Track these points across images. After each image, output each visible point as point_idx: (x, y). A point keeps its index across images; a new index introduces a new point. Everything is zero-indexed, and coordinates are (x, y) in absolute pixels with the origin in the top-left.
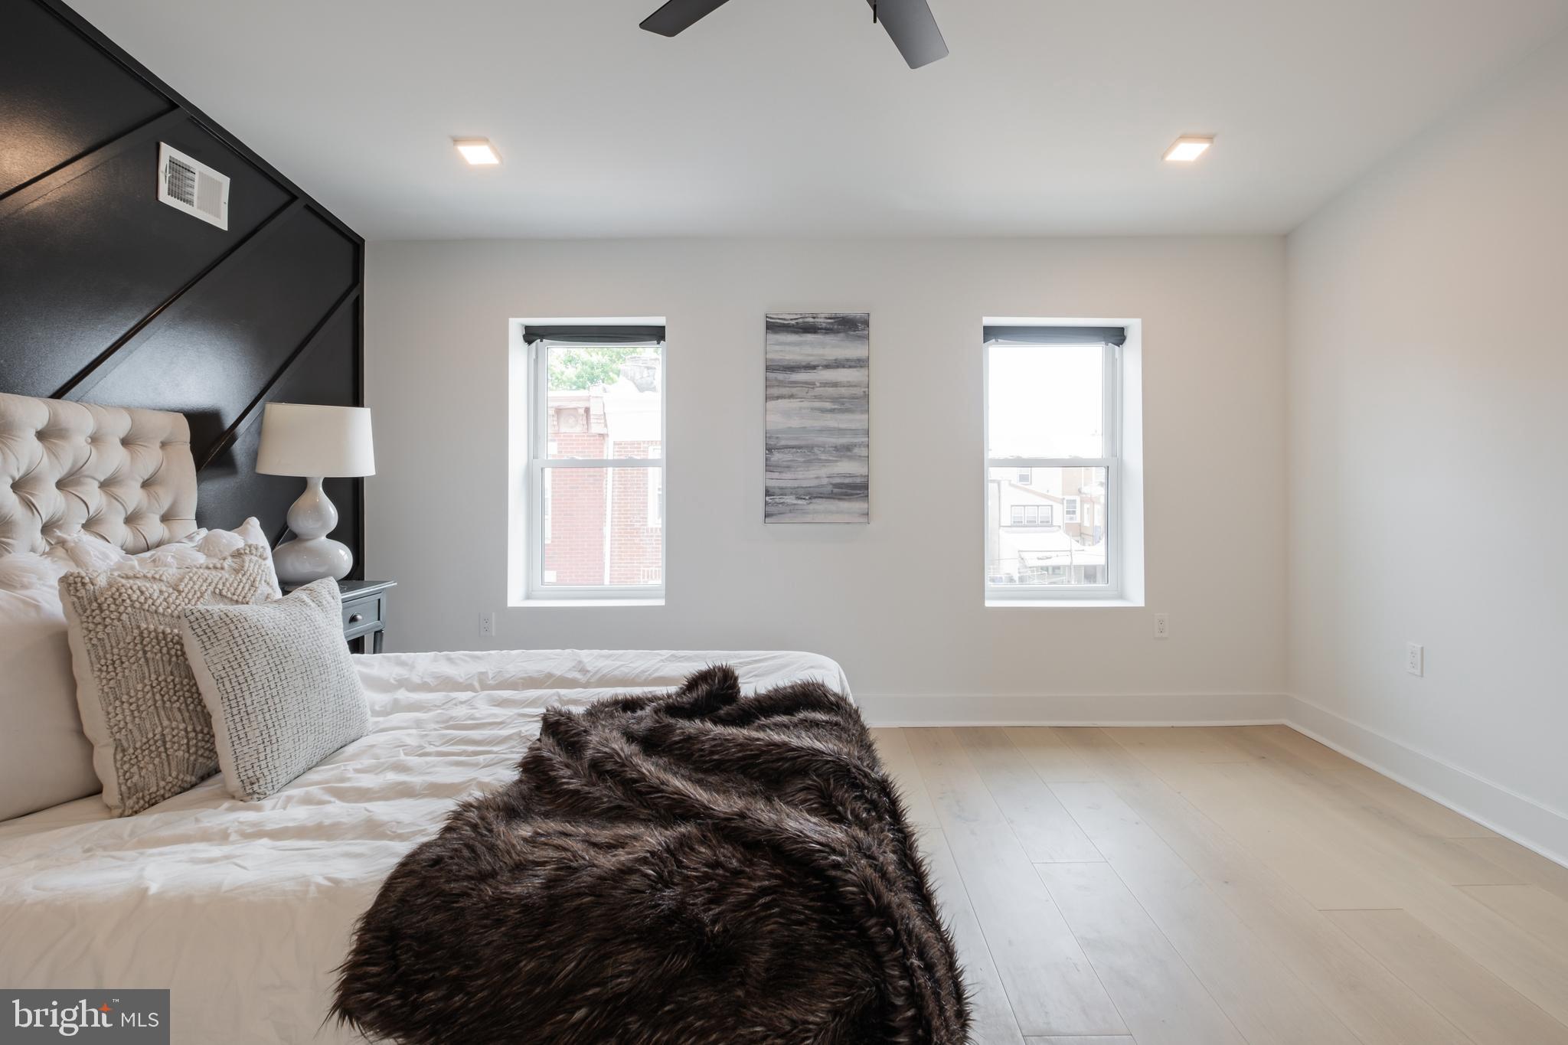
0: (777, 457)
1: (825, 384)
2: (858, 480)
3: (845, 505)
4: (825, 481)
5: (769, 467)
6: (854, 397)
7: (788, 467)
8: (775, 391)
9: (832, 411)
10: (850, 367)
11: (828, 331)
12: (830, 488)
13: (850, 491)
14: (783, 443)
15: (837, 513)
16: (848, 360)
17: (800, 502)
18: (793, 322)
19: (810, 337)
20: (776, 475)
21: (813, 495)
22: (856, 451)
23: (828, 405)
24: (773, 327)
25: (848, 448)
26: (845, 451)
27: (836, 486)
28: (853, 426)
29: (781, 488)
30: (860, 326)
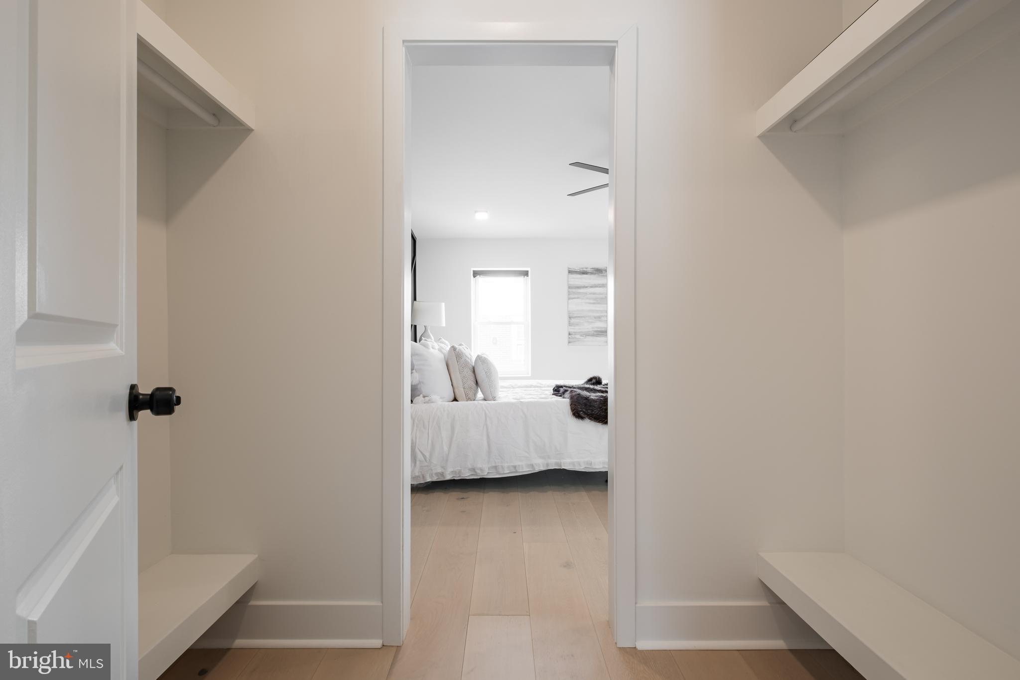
0: (573, 321)
1: (591, 294)
2: (603, 329)
3: (598, 339)
4: (591, 330)
5: (570, 324)
6: (601, 298)
7: (577, 324)
8: (572, 296)
9: (594, 303)
10: (600, 287)
11: (592, 273)
12: (593, 332)
13: (600, 333)
14: (575, 315)
15: (596, 341)
16: (599, 284)
17: (582, 337)
18: (579, 270)
19: (585, 276)
20: (573, 327)
21: (587, 335)
22: (603, 318)
23: (592, 301)
24: (570, 272)
25: (599, 317)
26: (599, 318)
27: (595, 331)
28: (601, 309)
29: (574, 332)
30: (604, 272)
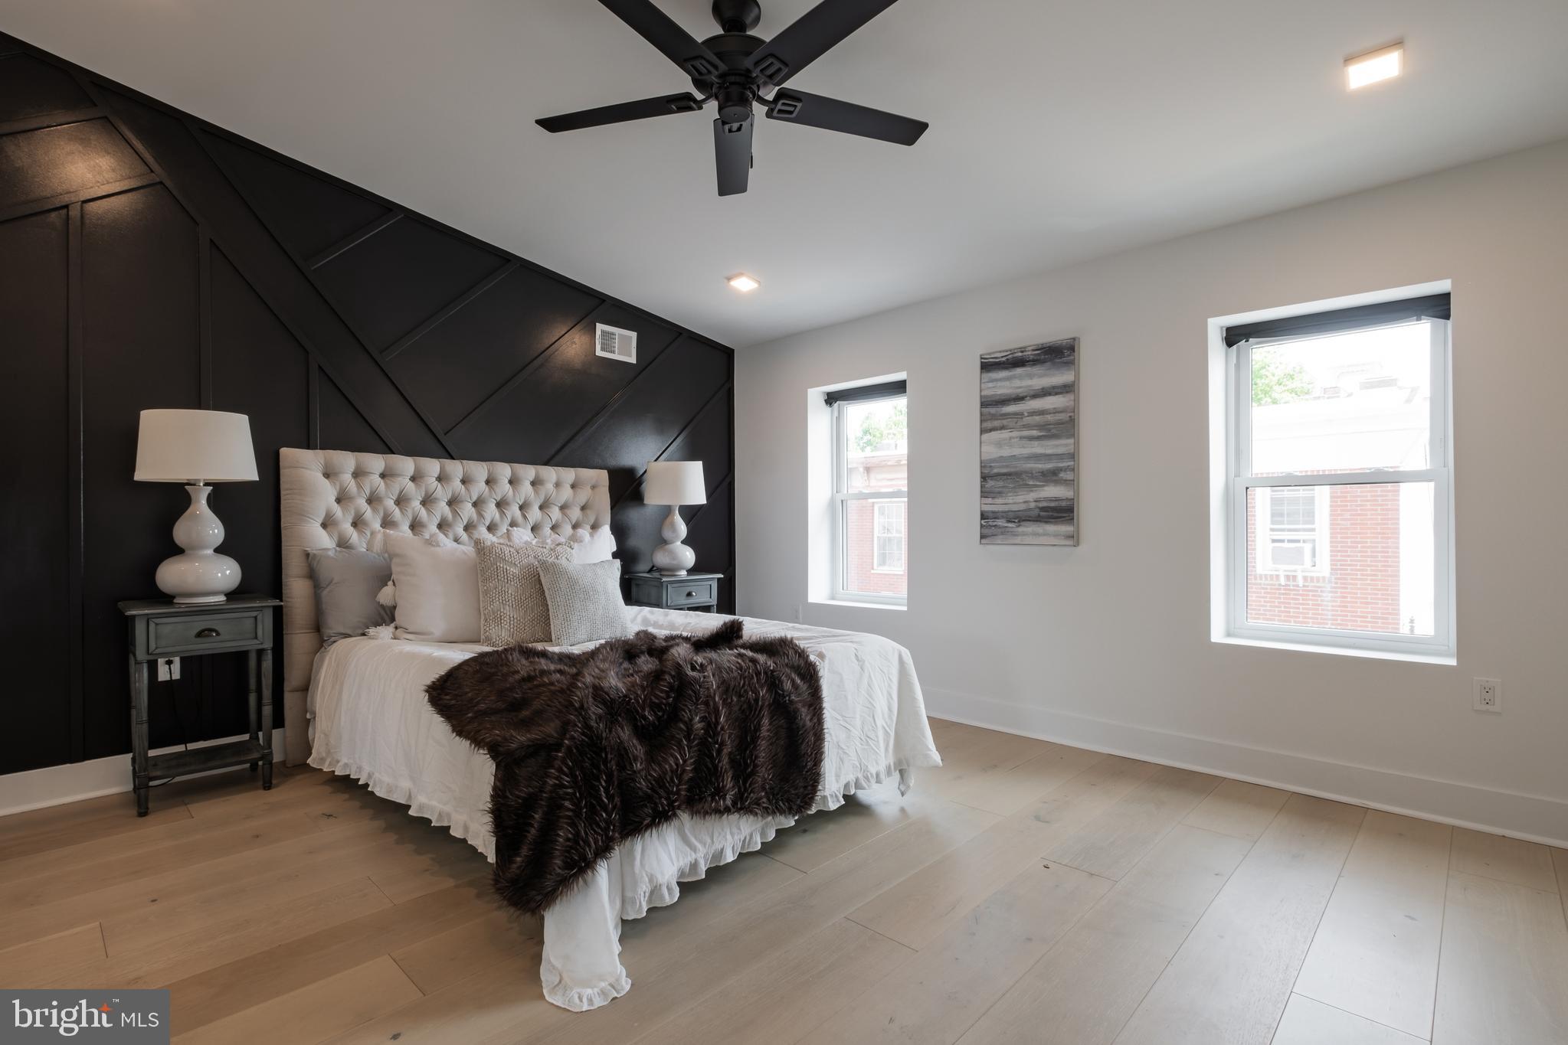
0: (990, 483)
1: (1032, 413)
2: (1064, 504)
3: (1051, 528)
4: (1033, 505)
5: (985, 494)
6: (1060, 423)
7: (1000, 493)
8: (989, 425)
9: (1038, 438)
10: (1056, 394)
11: (1035, 362)
12: (1037, 512)
13: (1055, 514)
14: (996, 471)
15: (1044, 535)
16: (1054, 387)
17: (1010, 525)
18: (1004, 359)
19: (1019, 371)
20: (989, 500)
21: (1020, 518)
22: (1062, 475)
23: (1035, 433)
24: (987, 366)
25: (1055, 472)
26: (1051, 476)
27: (1043, 509)
28: (1060, 450)
29: (993, 512)
30: (1066, 352)
